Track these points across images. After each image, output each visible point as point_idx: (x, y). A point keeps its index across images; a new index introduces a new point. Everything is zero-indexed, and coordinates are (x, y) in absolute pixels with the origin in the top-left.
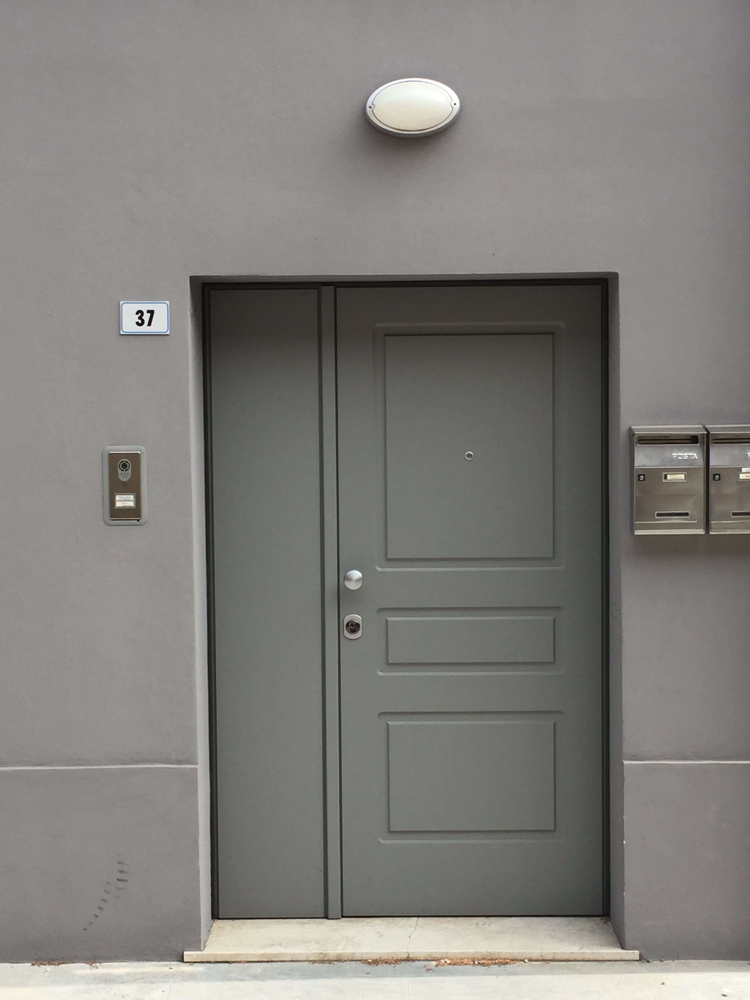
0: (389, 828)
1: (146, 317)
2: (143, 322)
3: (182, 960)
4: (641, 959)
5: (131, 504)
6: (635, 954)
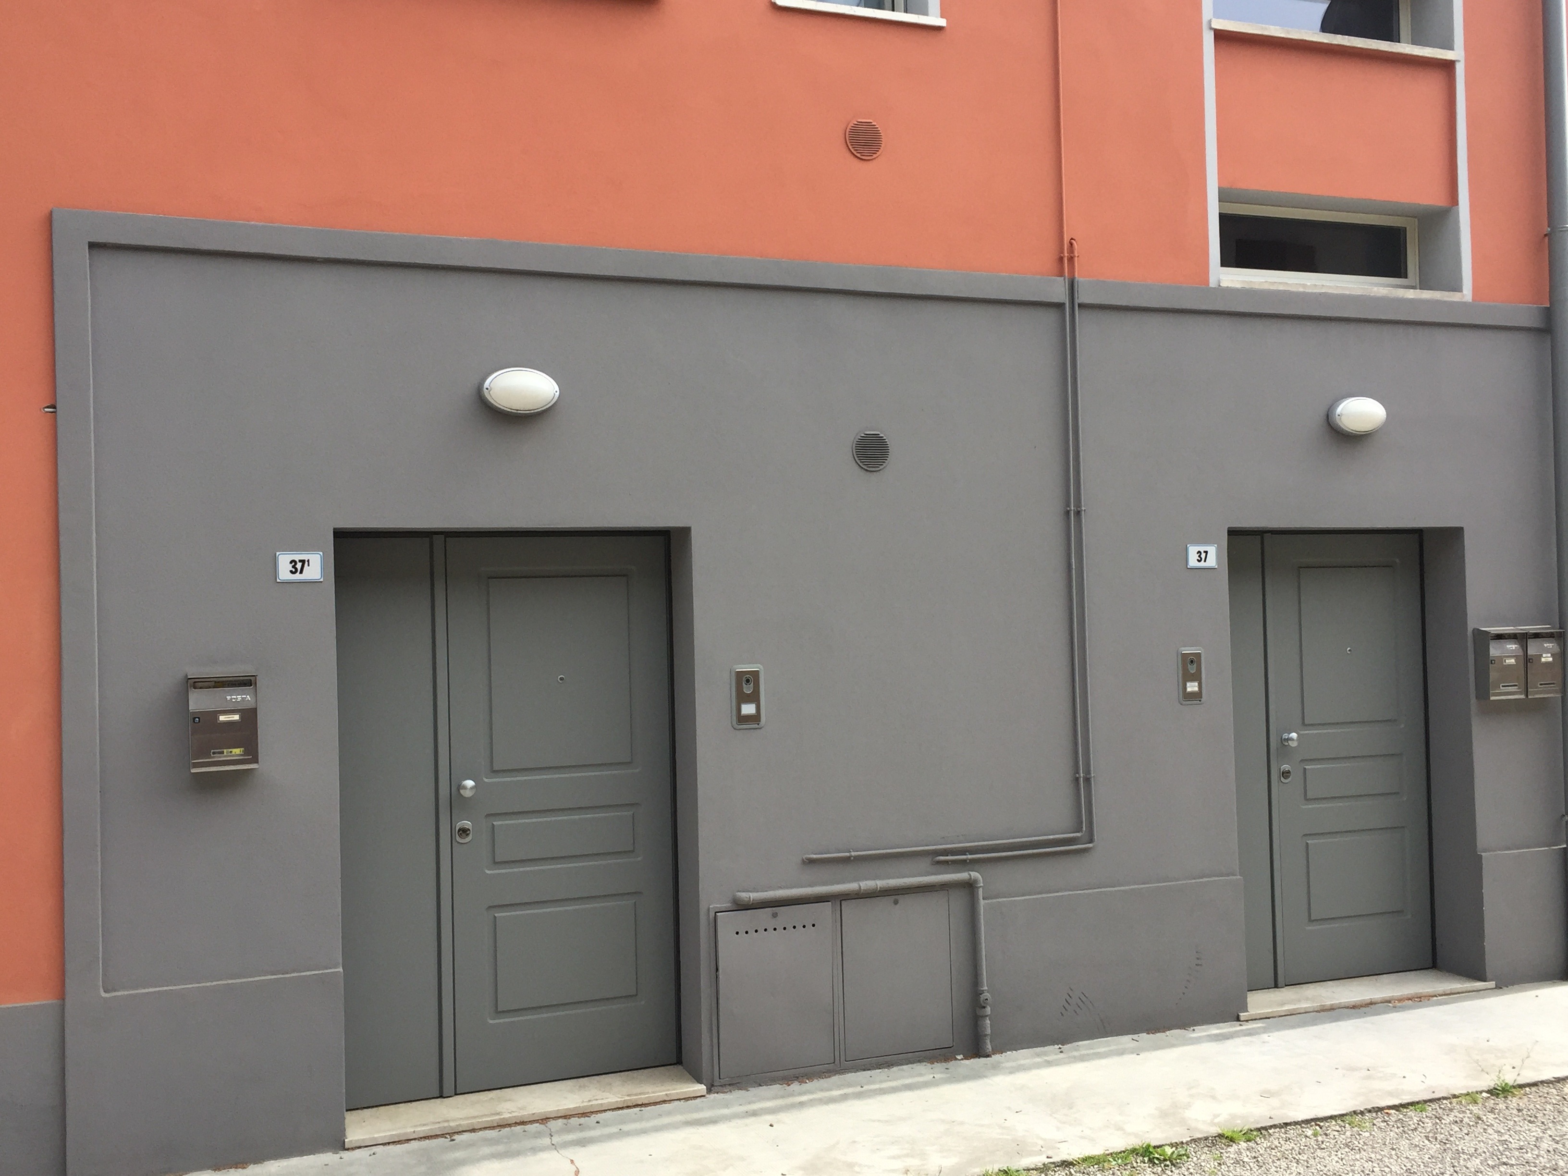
0: (1310, 915)
1: (1203, 556)
2: (1201, 559)
3: (1238, 1019)
4: (1498, 987)
5: (1196, 689)
6: (1492, 984)
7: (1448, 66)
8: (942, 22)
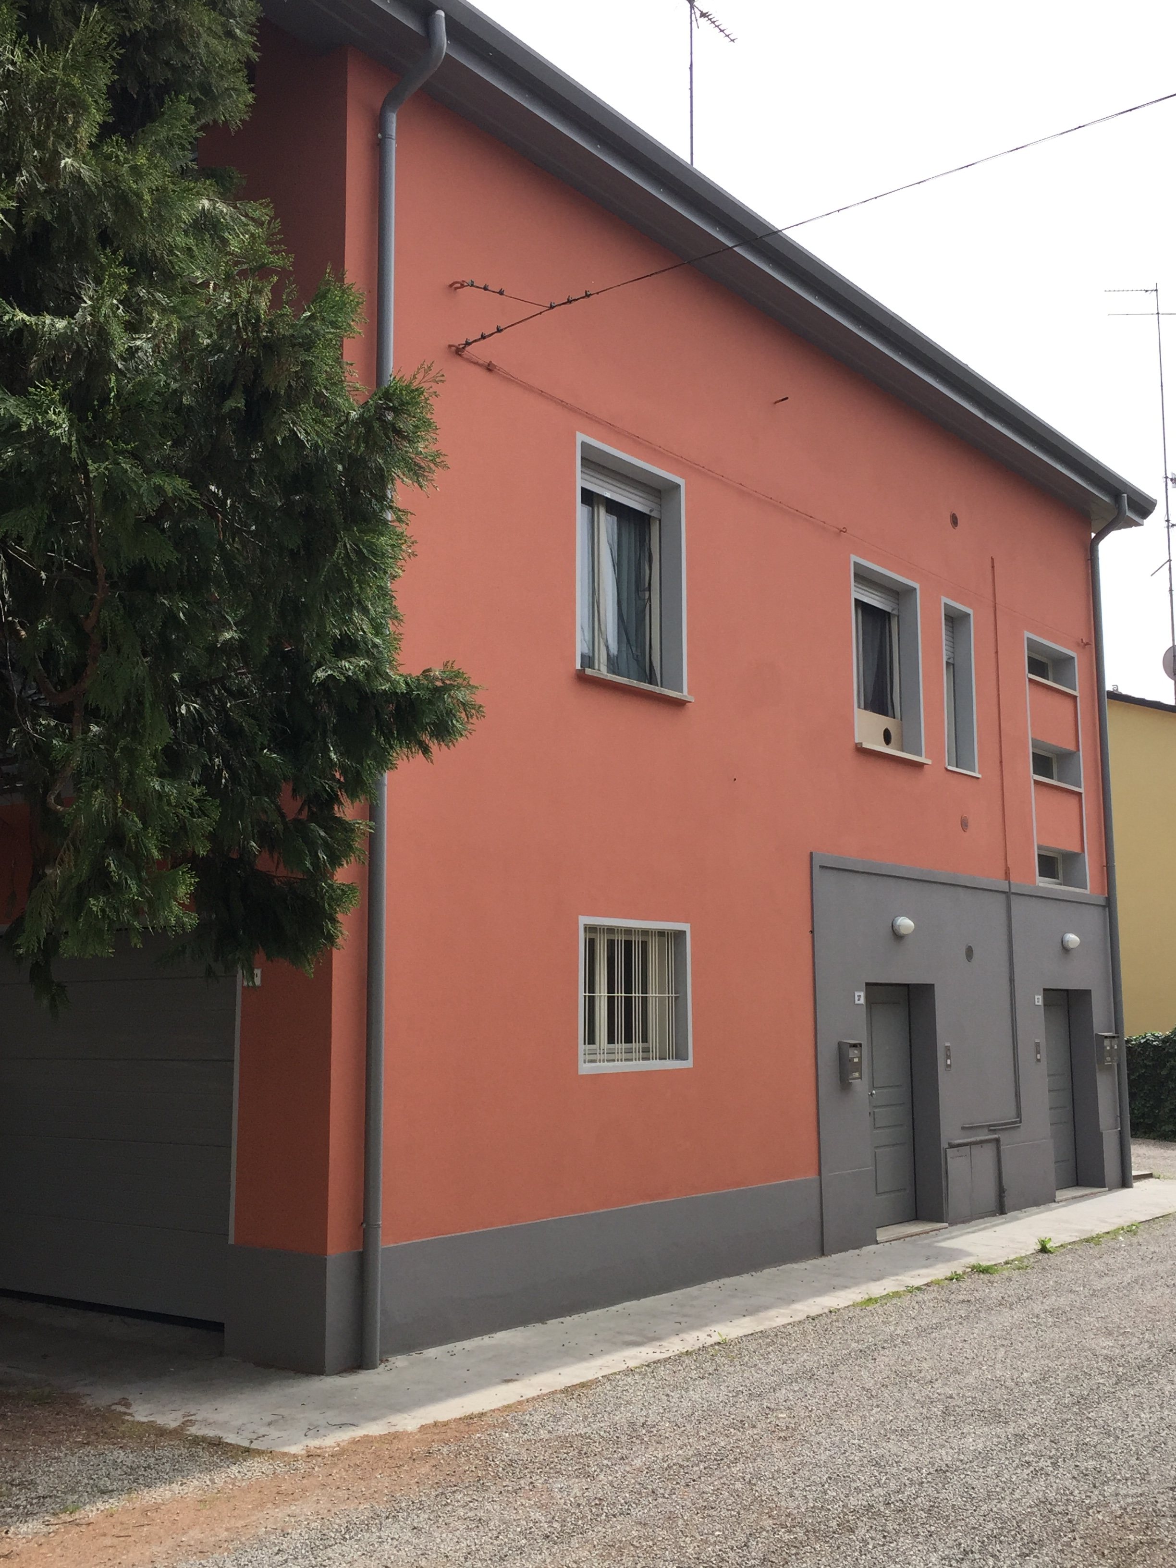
1: (1038, 1000)
5: (1039, 1057)
7: (1080, 794)
8: (980, 776)
